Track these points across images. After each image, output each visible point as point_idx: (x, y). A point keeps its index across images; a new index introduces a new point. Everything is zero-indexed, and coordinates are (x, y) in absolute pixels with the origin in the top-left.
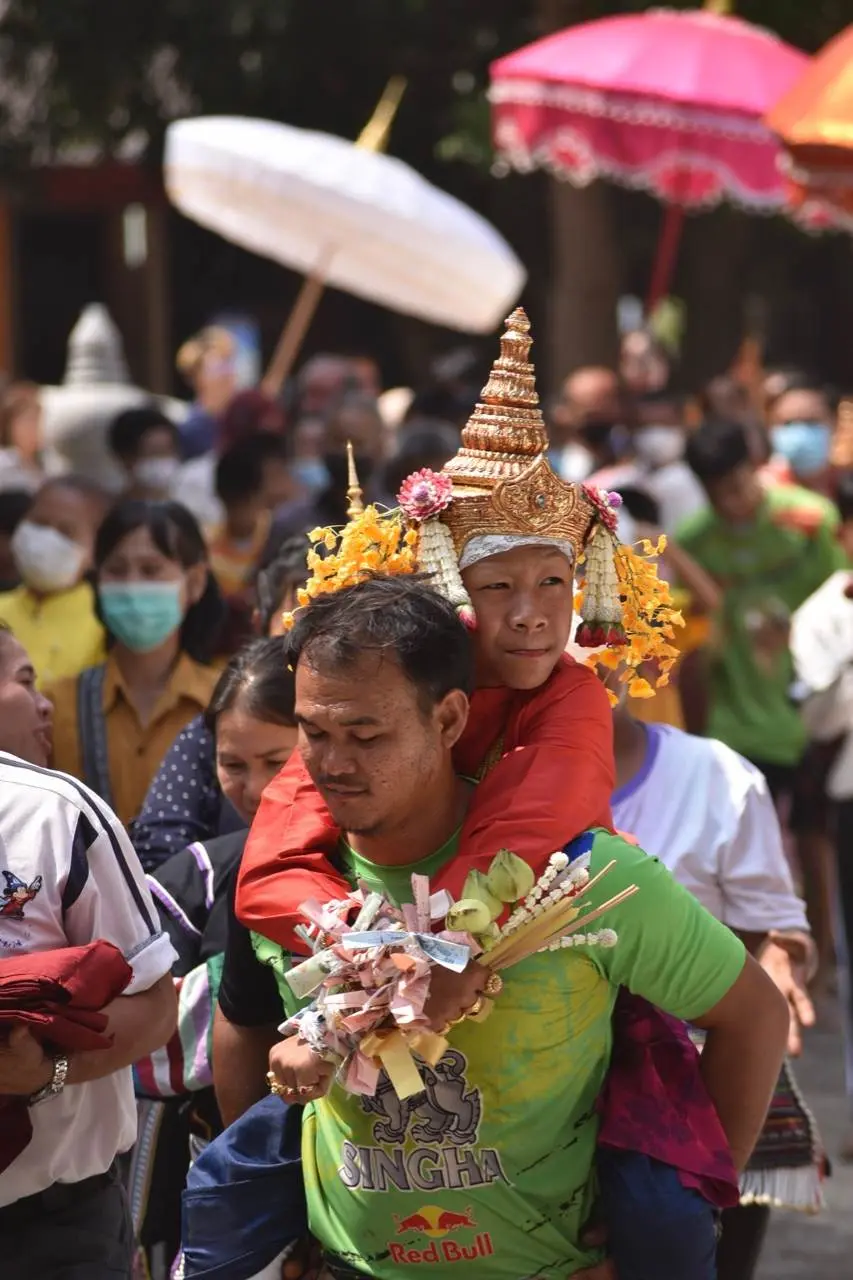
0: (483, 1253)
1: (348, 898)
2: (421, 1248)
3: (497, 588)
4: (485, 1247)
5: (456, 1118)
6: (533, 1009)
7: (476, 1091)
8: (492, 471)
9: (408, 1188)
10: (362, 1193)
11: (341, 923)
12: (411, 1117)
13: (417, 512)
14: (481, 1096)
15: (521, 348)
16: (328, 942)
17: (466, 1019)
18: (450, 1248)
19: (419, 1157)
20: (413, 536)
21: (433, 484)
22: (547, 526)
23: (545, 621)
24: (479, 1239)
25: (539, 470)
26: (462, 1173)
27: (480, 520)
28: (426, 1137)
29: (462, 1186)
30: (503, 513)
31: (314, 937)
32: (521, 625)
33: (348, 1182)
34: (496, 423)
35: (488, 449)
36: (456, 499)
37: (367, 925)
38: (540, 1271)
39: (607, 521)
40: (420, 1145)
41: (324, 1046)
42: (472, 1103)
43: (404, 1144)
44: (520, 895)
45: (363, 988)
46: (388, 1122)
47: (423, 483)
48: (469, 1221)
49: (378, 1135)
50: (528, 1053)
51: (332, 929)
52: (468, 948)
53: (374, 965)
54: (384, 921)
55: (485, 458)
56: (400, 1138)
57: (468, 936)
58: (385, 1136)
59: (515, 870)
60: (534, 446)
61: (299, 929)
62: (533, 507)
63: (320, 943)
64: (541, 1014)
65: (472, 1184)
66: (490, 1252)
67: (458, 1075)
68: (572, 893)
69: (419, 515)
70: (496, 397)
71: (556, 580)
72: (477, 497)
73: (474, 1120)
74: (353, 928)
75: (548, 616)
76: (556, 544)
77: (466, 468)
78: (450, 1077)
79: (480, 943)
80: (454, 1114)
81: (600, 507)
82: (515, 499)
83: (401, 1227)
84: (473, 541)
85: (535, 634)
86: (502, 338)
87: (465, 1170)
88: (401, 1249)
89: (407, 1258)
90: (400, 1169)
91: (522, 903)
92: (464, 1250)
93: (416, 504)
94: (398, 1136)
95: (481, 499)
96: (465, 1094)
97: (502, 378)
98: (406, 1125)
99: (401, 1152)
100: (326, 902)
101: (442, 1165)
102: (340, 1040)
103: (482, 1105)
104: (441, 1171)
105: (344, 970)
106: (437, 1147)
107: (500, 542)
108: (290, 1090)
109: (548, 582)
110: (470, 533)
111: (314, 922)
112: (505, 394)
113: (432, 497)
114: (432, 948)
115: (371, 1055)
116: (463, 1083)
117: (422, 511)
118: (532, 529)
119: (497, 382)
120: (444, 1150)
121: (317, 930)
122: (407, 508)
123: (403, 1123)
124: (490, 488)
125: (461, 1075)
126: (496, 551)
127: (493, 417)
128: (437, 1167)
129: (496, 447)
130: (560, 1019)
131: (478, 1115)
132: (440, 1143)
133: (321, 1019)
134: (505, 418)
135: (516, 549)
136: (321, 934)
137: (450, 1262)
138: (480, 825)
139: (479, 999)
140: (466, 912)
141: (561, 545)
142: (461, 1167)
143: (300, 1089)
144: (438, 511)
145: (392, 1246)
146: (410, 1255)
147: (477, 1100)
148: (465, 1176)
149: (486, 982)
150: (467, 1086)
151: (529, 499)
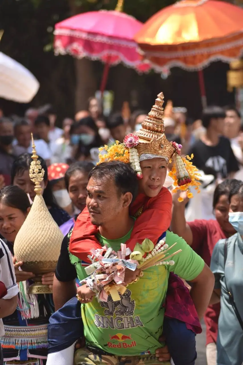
0: (133, 346)
1: (102, 248)
2: (116, 344)
3: (148, 168)
4: (134, 344)
5: (128, 308)
6: (150, 279)
7: (133, 301)
8: (150, 136)
9: (114, 328)
10: (101, 328)
11: (101, 255)
12: (116, 308)
13: (129, 145)
14: (135, 302)
15: (161, 103)
16: (97, 260)
17: (133, 283)
18: (124, 344)
19: (118, 319)
20: (127, 152)
21: (134, 138)
22: (163, 153)
23: (160, 178)
24: (132, 342)
25: (163, 138)
26: (129, 324)
27: (145, 149)
28: (120, 314)
29: (129, 327)
30: (152, 148)
31: (93, 259)
32: (153, 179)
33: (97, 325)
34: (152, 123)
35: (149, 130)
36: (140, 143)
37: (108, 256)
38: (148, 349)
39: (178, 152)
40: (118, 316)
41: (93, 288)
42: (132, 304)
43: (113, 316)
44: (150, 250)
45: (106, 273)
46: (108, 310)
47: (131, 138)
48: (130, 338)
49: (106, 313)
50: (148, 291)
51: (98, 257)
52: (136, 264)
53: (110, 268)
54: (112, 256)
55: (148, 132)
56: (112, 314)
57: (137, 261)
58: (108, 314)
59: (149, 244)
60: (161, 130)
61: (88, 256)
62: (160, 148)
63: (94, 260)
64: (152, 280)
65: (131, 327)
66: (135, 345)
67: (129, 296)
68: (164, 251)
69: (129, 146)
70: (153, 116)
71: (163, 167)
72: (145, 143)
73: (133, 309)
74: (104, 257)
75: (160, 177)
76: (164, 158)
77: (142, 134)
78: (126, 297)
79: (139, 263)
80: (127, 307)
81: (176, 148)
82: (156, 145)
83: (111, 338)
84: (142, 155)
85: (157, 181)
86: (156, 100)
87: (130, 323)
88: (111, 344)
89: (112, 346)
90: (112, 322)
91: (151, 253)
92: (128, 345)
93: (129, 143)
94: (111, 314)
95: (146, 144)
96: (130, 301)
97: (155, 111)
98: (114, 311)
99: (112, 318)
100: (96, 249)
101: (123, 322)
102: (98, 286)
103: (135, 305)
104: (123, 324)
105: (101, 268)
106: (123, 317)
107: (150, 156)
108: (83, 299)
109: (161, 167)
110: (142, 152)
111: (93, 254)
112: (155, 115)
113: (133, 142)
114: (126, 264)
115: (107, 291)
116: (130, 299)
117: (130, 145)
118: (159, 153)
119: (153, 112)
120: (124, 318)
121: (94, 256)
122: (126, 144)
123: (113, 310)
124: (149, 141)
125: (130, 296)
126: (149, 158)
127: (151, 121)
128: (122, 322)
129: (151, 129)
130: (156, 282)
131: (134, 307)
132: (123, 315)
133: (93, 281)
134: (155, 122)
135: (154, 158)
136: (95, 258)
137: (125, 348)
138: (138, 231)
139: (137, 278)
140: (137, 255)
141: (166, 158)
142: (128, 322)
143: (86, 299)
144: (135, 146)
145: (109, 343)
146: (113, 345)
147: (134, 303)
148: (130, 325)
149: (139, 274)
150: (131, 299)
151: (159, 145)
